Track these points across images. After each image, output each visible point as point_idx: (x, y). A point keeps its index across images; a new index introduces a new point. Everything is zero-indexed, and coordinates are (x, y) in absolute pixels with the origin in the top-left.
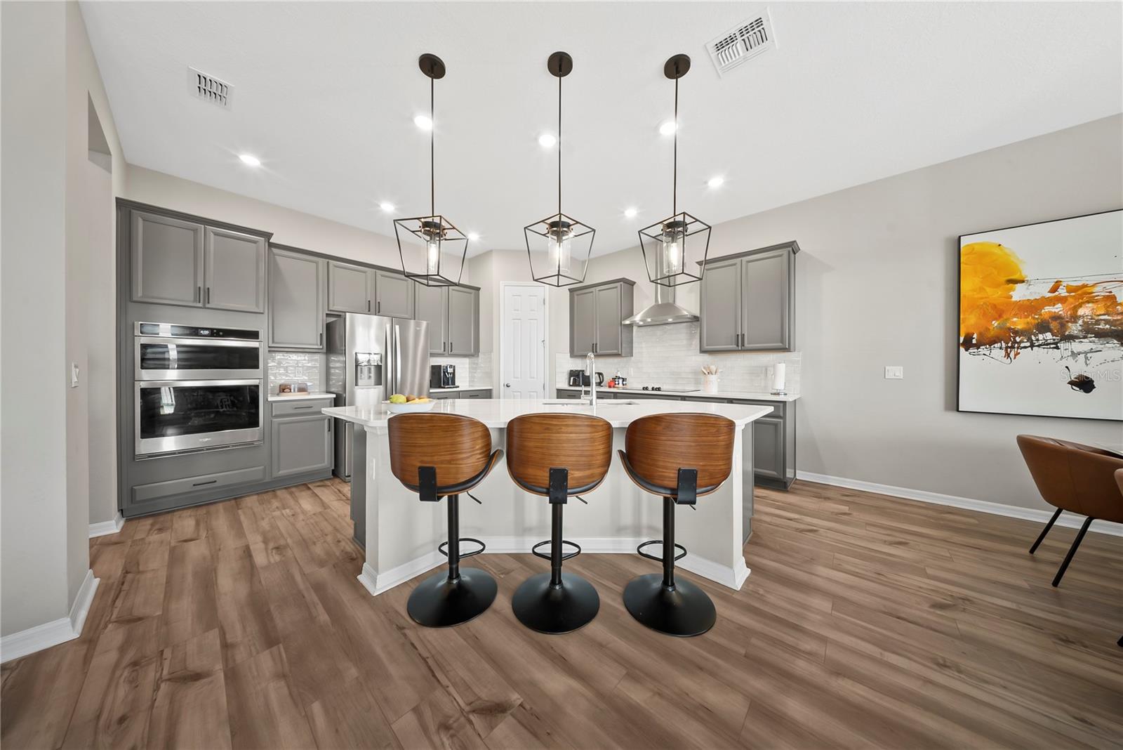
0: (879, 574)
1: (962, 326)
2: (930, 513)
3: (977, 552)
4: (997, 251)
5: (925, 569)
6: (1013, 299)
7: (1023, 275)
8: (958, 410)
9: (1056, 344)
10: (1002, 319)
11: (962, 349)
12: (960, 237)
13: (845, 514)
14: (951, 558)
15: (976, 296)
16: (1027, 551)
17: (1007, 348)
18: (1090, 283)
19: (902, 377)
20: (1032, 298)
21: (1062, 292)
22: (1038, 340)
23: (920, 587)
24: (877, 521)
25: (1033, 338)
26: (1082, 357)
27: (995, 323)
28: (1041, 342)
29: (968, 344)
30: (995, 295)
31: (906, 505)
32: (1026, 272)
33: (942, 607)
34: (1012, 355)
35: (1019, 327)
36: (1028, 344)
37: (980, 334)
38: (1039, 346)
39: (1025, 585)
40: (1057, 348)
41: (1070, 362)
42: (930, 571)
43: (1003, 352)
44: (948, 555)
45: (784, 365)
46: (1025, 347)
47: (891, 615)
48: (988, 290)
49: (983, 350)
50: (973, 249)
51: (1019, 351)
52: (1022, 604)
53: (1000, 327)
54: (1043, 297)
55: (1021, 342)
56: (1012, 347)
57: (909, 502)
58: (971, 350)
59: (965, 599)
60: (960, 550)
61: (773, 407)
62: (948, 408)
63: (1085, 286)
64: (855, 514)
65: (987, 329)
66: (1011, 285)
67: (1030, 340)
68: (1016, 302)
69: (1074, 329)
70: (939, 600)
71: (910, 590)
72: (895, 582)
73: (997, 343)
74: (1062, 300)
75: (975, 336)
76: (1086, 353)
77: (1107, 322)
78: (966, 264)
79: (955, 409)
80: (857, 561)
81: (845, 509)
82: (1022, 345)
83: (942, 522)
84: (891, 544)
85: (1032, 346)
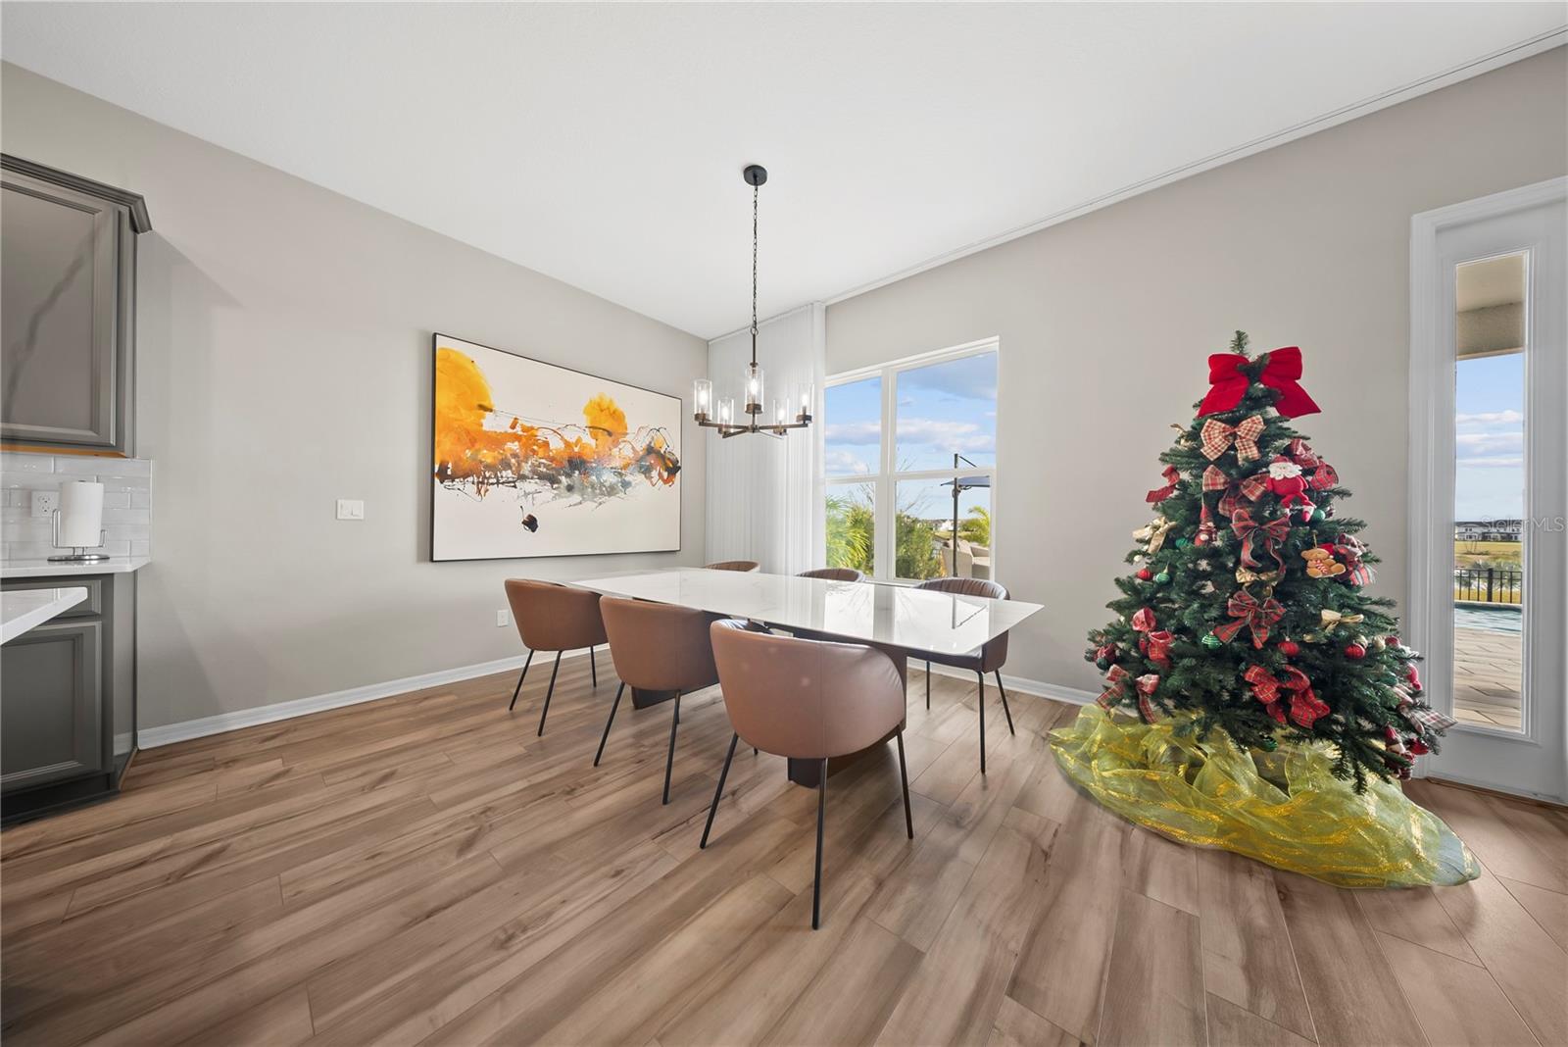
0: (373, 857)
1: (437, 451)
2: (408, 708)
3: (470, 737)
4: (470, 366)
5: (430, 800)
6: (484, 428)
7: (493, 402)
8: (432, 560)
9: (514, 482)
10: (473, 449)
11: (437, 480)
12: (435, 334)
13: (278, 776)
14: (451, 761)
15: (451, 416)
16: (505, 710)
17: (479, 483)
18: (536, 426)
19: (362, 518)
20: (498, 431)
21: (518, 430)
22: (502, 477)
23: (436, 834)
24: (338, 760)
25: (499, 475)
26: (530, 496)
27: (469, 453)
28: (504, 479)
29: (443, 475)
30: (468, 418)
31: (372, 710)
32: (494, 401)
33: (468, 844)
34: (482, 492)
35: (489, 461)
36: (495, 481)
37: (455, 464)
38: (503, 483)
39: (520, 750)
40: (515, 487)
41: (522, 501)
42: (436, 798)
43: (475, 487)
44: (447, 759)
45: (100, 486)
46: (493, 484)
47: (416, 921)
48: (463, 411)
49: (458, 483)
50: (449, 356)
51: (488, 487)
52: (530, 775)
53: (474, 458)
54: (506, 432)
55: (490, 477)
56: (482, 483)
57: (372, 706)
58: (447, 483)
59: (487, 810)
60: (456, 743)
61: (84, 590)
62: (420, 559)
63: (532, 428)
64: (296, 766)
65: (460, 459)
66: (482, 411)
67: (496, 476)
68: (486, 432)
69: (526, 469)
70: (461, 835)
71: (425, 850)
72: (401, 853)
73: (469, 476)
74: (517, 438)
75: (450, 466)
76: (533, 493)
77: (545, 466)
78: (442, 372)
79: (428, 558)
80: (329, 858)
81: (275, 765)
82: (491, 481)
83: (423, 716)
84: (373, 787)
85: (498, 483)
